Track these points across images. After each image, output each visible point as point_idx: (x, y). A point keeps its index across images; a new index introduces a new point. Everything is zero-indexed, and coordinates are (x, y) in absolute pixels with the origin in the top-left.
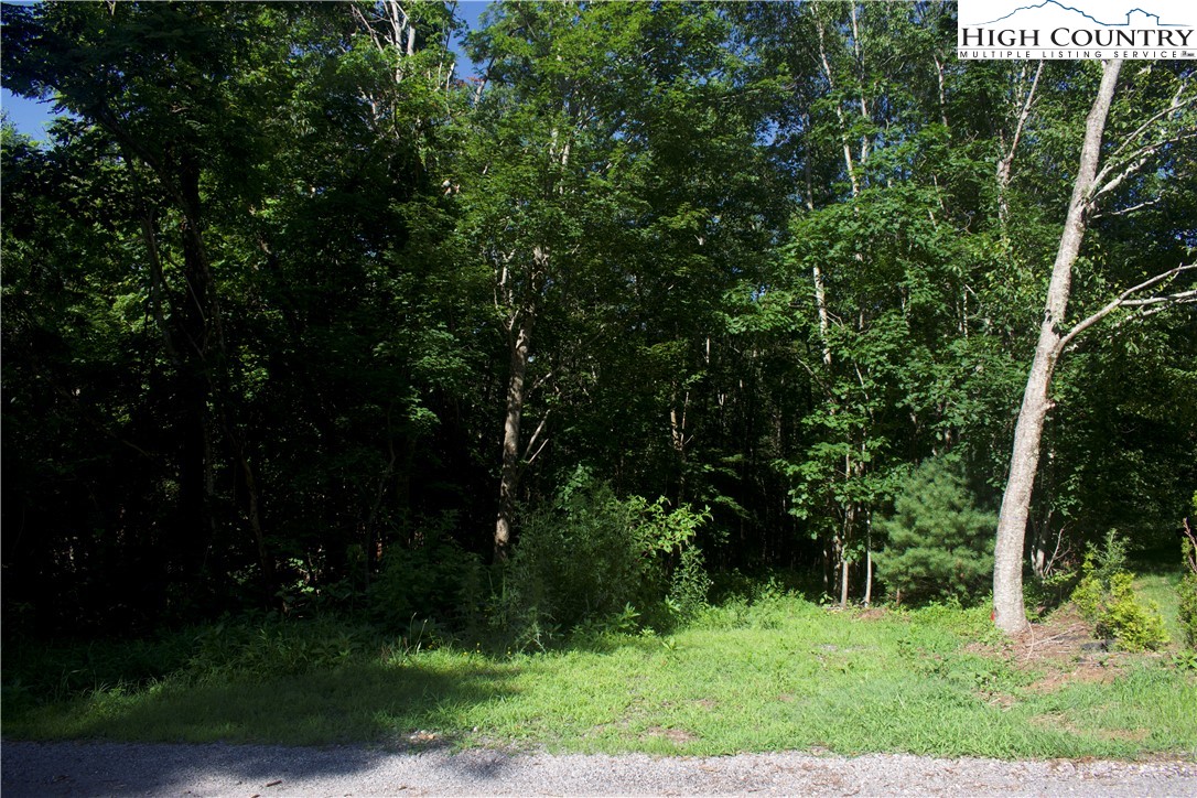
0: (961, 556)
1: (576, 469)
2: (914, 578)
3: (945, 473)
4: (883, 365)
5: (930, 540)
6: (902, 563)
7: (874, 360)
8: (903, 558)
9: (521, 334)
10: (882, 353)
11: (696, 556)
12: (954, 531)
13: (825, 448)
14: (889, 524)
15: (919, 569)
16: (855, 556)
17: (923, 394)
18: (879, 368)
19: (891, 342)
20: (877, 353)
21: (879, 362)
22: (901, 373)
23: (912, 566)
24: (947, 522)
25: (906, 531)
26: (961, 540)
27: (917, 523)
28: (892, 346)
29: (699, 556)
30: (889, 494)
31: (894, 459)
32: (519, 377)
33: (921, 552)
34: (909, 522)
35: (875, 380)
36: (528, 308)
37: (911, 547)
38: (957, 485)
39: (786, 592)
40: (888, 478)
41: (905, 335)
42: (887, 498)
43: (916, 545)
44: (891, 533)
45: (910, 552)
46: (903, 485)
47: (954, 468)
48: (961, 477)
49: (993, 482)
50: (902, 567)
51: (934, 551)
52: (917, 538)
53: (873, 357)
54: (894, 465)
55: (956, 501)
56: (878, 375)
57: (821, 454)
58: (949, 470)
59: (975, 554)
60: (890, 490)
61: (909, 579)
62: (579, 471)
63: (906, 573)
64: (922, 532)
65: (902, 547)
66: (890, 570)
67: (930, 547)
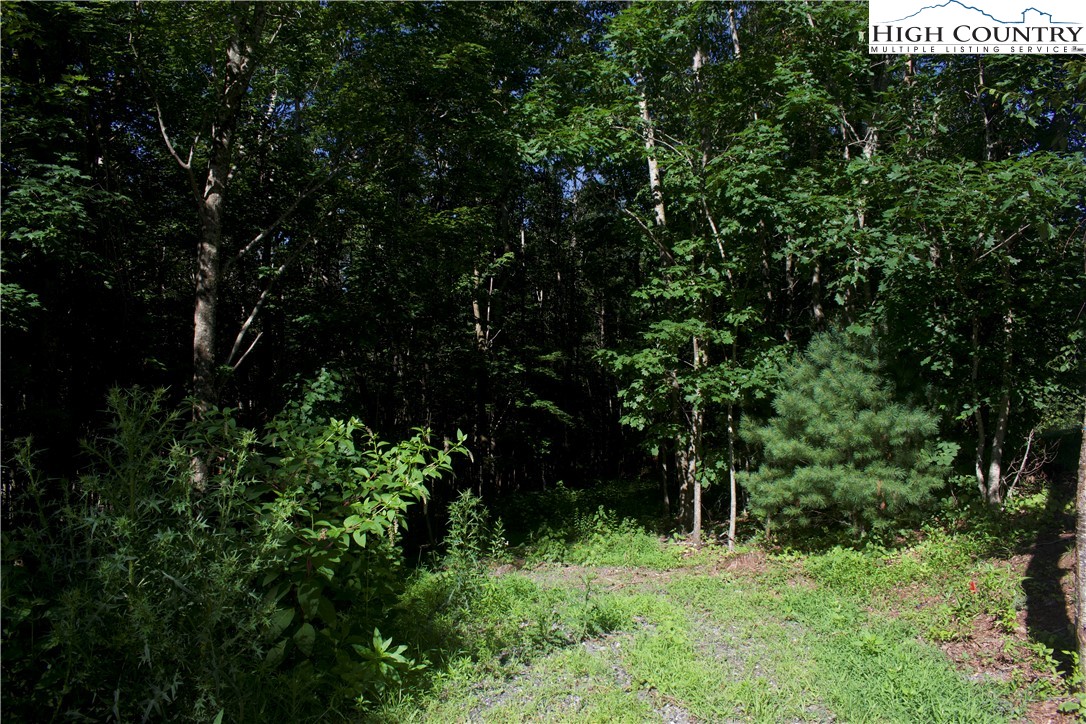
0: (881, 477)
1: (319, 375)
2: (808, 511)
3: (846, 355)
4: (753, 197)
5: (828, 454)
6: (788, 489)
7: (740, 190)
8: (792, 482)
9: (211, 177)
10: (750, 179)
11: (473, 508)
12: (868, 439)
13: (669, 327)
14: (765, 433)
15: (817, 499)
16: (713, 477)
17: (812, 239)
18: (747, 201)
19: (763, 162)
20: (743, 179)
21: (747, 193)
22: (778, 210)
23: (805, 494)
24: (859, 427)
25: (793, 443)
26: (877, 453)
27: (810, 430)
28: (764, 168)
29: (478, 509)
30: (762, 389)
31: (766, 339)
32: (210, 243)
33: (819, 473)
34: (795, 428)
35: (743, 220)
36: (221, 137)
37: (803, 465)
38: (866, 370)
39: (620, 523)
40: (758, 367)
41: (783, 151)
42: (760, 395)
43: (806, 462)
44: (769, 446)
45: (802, 473)
46: (780, 376)
47: (860, 346)
48: (872, 359)
49: (931, 363)
50: (788, 494)
51: (838, 470)
52: (811, 452)
53: (737, 185)
54: (768, 346)
55: (867, 394)
56: (746, 211)
57: (663, 336)
58: (851, 350)
59: (900, 473)
60: (762, 383)
61: (799, 511)
62: (322, 379)
63: (794, 503)
64: (818, 442)
65: (788, 466)
66: (771, 500)
67: (830, 464)
